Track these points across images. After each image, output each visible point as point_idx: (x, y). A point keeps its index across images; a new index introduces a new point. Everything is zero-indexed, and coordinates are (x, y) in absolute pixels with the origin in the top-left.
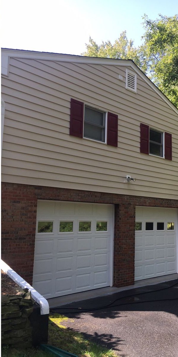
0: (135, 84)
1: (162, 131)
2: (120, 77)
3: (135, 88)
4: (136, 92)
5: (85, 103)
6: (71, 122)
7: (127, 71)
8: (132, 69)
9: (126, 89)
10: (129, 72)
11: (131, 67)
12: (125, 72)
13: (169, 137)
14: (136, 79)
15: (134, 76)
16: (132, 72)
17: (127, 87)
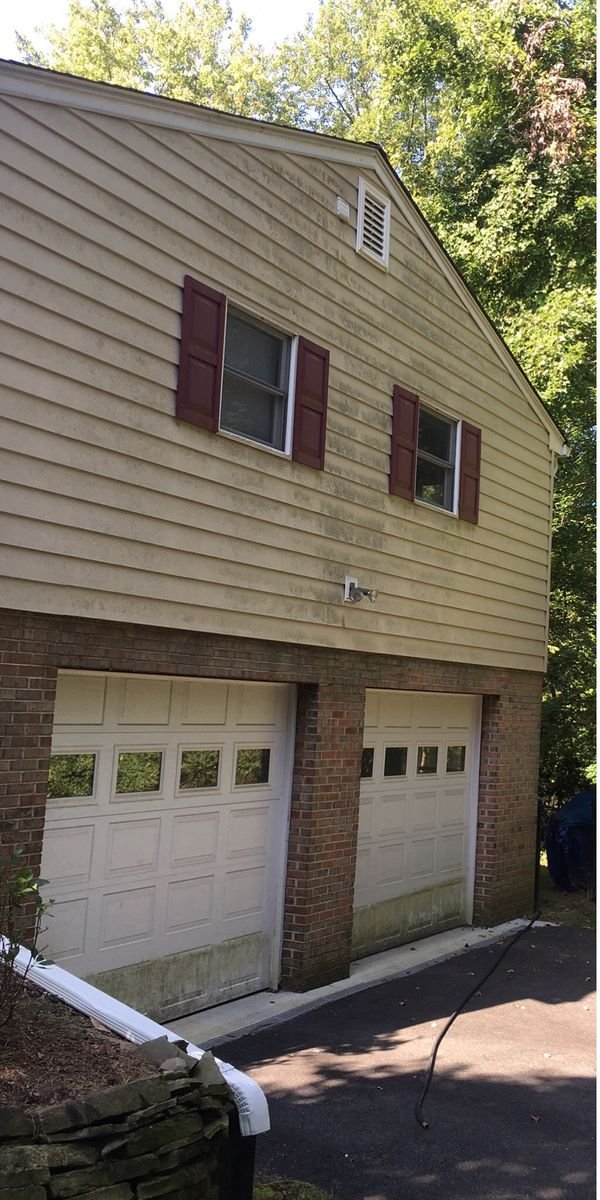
0: (386, 237)
1: (455, 416)
2: (342, 208)
3: (385, 251)
4: (387, 266)
5: (231, 297)
6: (181, 369)
7: (363, 186)
8: (379, 183)
9: (357, 254)
10: (372, 192)
11: (375, 171)
12: (357, 190)
13: (473, 435)
14: (387, 216)
15: (384, 207)
16: (375, 189)
17: (359, 246)
